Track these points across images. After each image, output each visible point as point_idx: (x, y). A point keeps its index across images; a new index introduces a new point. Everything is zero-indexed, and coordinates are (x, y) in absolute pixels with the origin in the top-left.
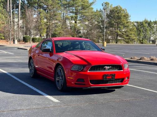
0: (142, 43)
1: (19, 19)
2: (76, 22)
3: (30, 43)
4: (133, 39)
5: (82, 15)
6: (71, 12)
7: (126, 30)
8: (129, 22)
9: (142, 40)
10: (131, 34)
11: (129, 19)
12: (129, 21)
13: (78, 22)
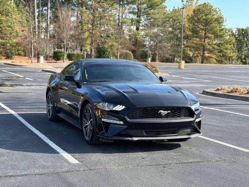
0: (245, 63)
1: (49, 23)
2: (137, 29)
3: (64, 62)
4: (230, 57)
5: (147, 17)
6: (130, 13)
7: (219, 42)
8: (223, 29)
9: (245, 59)
10: (226, 49)
11: (224, 24)
12: (223, 27)
13: (141, 28)
